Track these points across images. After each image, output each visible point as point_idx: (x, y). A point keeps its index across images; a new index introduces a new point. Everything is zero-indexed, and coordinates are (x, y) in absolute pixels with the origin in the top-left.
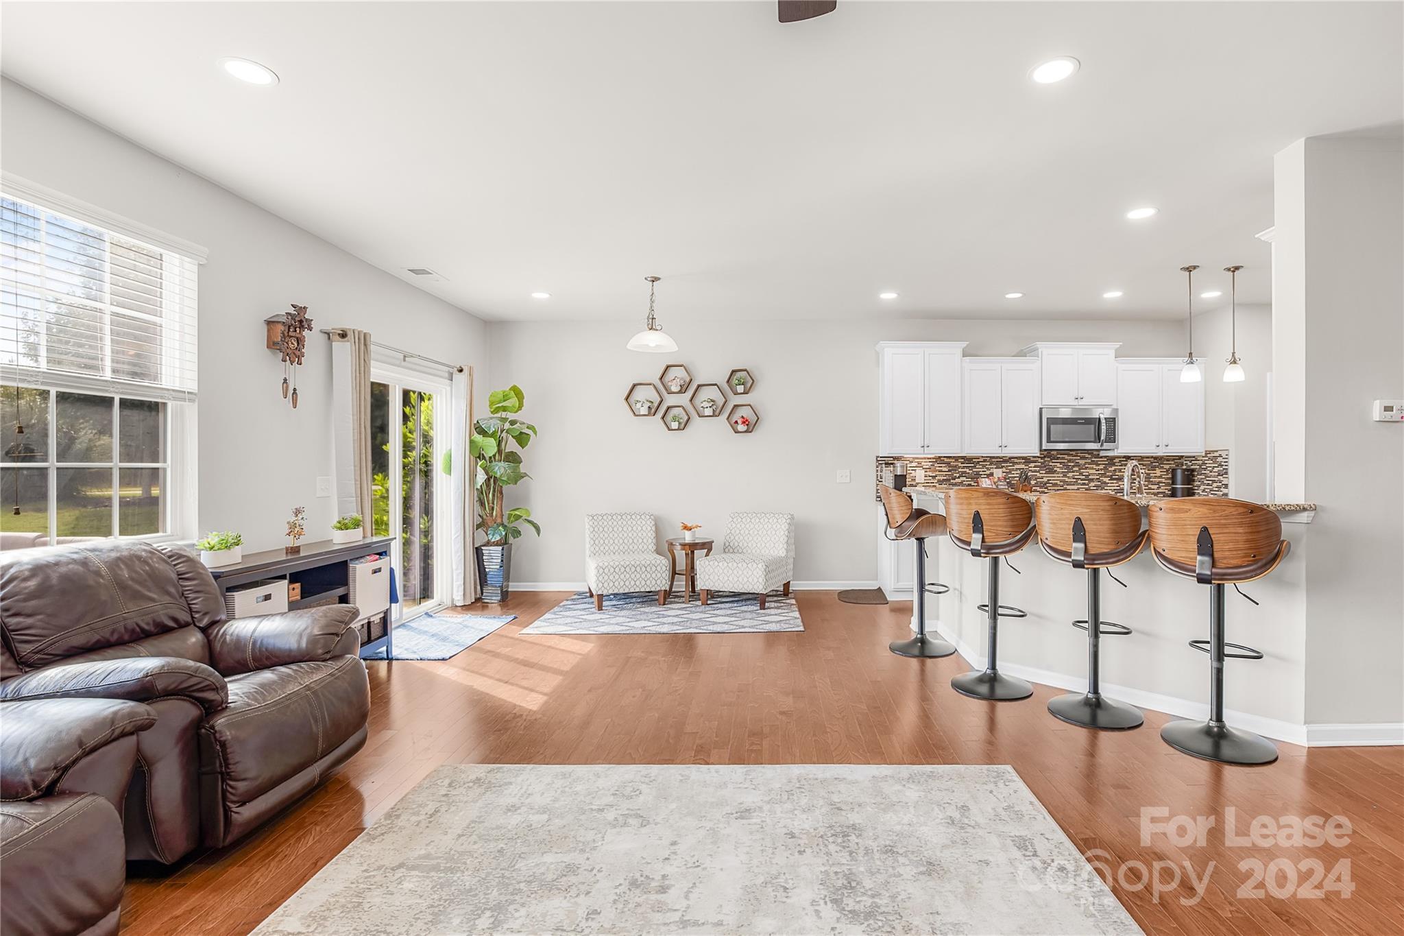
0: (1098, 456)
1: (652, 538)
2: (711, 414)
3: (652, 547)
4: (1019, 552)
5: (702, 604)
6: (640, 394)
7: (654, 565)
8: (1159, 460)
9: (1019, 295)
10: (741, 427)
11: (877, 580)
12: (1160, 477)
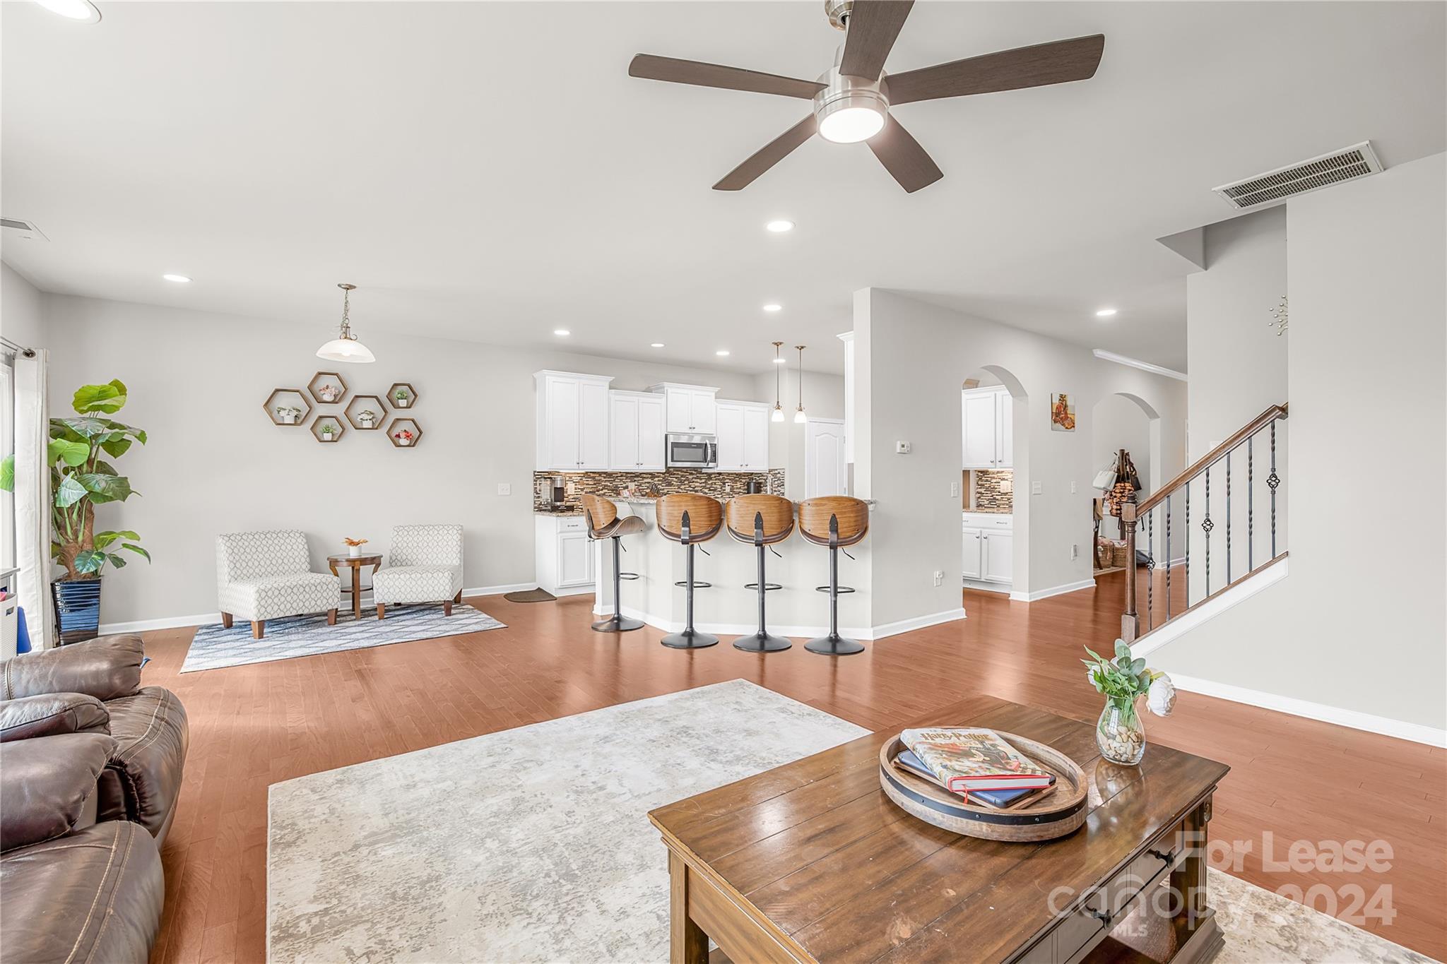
0: (701, 473)
1: (305, 556)
2: (371, 427)
3: (306, 566)
4: (712, 539)
5: (380, 619)
6: (283, 401)
7: (325, 583)
8: (739, 475)
9: (662, 345)
10: (403, 441)
11: (535, 581)
12: (740, 488)
